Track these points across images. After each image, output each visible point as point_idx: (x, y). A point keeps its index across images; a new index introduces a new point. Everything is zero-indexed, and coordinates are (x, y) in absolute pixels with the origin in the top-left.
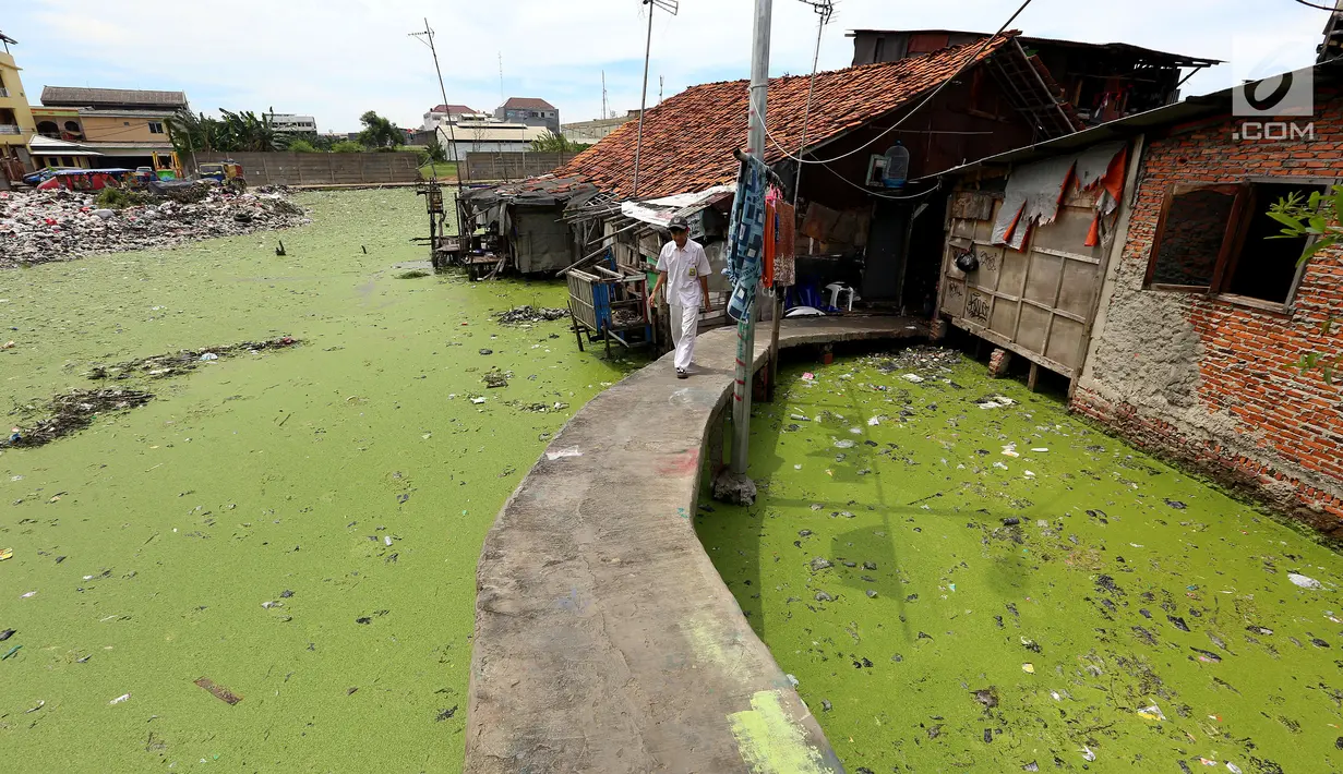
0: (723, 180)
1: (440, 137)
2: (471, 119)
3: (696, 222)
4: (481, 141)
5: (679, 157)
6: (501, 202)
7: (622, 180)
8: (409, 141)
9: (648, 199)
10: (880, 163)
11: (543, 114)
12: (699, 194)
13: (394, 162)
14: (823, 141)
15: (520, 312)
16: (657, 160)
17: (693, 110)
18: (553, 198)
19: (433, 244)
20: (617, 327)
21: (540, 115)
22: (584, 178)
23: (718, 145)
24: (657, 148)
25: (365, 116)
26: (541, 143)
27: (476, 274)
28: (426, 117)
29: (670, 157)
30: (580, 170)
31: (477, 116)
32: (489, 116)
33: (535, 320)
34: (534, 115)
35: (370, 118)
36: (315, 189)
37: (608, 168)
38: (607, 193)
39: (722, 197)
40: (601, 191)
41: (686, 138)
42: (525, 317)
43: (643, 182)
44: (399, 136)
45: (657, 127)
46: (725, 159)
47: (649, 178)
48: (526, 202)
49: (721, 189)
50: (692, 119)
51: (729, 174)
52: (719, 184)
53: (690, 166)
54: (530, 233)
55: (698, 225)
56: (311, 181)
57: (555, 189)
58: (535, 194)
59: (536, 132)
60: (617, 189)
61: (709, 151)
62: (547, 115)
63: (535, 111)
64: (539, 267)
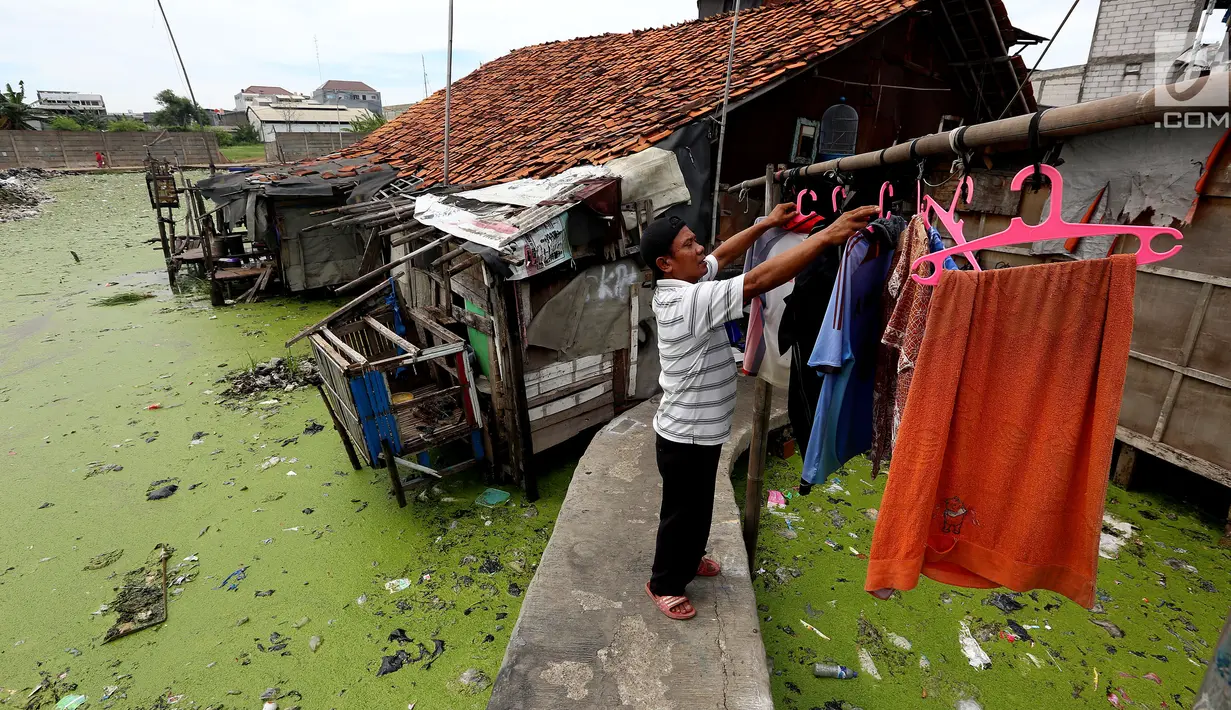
0: (590, 155)
1: (252, 117)
2: (286, 100)
3: (556, 235)
4: (292, 122)
5: (508, 126)
6: (247, 192)
7: (429, 159)
8: (217, 122)
9: (463, 190)
10: (809, 131)
11: (364, 97)
12: (553, 179)
13: (188, 143)
14: (753, 91)
15: (268, 372)
16: (478, 132)
17: (520, 71)
18: (329, 185)
19: (166, 249)
20: (421, 445)
21: (361, 98)
22: (379, 157)
23: (562, 109)
24: (478, 117)
25: (161, 95)
26: (360, 124)
27: (222, 293)
28: (237, 98)
29: (494, 127)
30: (376, 148)
31: (294, 97)
32: (307, 98)
33: (290, 387)
34: (355, 97)
35: (167, 97)
36: (83, 172)
37: (412, 143)
38: (408, 178)
39: (599, 187)
40: (400, 174)
41: (514, 104)
42: (273, 381)
43: (458, 161)
44: (205, 117)
45: (476, 92)
46: (580, 126)
47: (468, 155)
48: (286, 192)
49: (596, 171)
50: (521, 82)
51: (599, 146)
52: (583, 162)
53: (528, 138)
54: (300, 236)
55: (560, 240)
56: (80, 164)
57: (335, 173)
58: (303, 180)
59: (355, 113)
60: (423, 172)
61: (549, 117)
62: (369, 98)
63: (355, 93)
64: (319, 282)
